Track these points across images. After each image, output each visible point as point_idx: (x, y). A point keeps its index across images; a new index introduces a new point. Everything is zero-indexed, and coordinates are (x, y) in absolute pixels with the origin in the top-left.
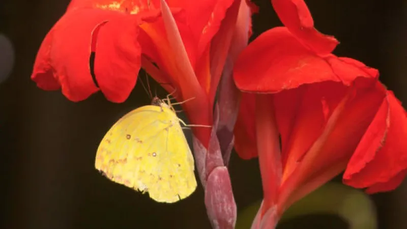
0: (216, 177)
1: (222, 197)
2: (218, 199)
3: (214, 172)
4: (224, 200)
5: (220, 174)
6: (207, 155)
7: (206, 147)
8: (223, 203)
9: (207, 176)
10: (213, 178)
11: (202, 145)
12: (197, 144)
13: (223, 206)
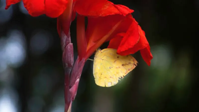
0: (69, 47)
1: (70, 55)
2: (69, 56)
3: (68, 45)
4: (71, 56)
5: (70, 46)
6: (66, 38)
7: (67, 35)
8: (70, 57)
9: (65, 47)
10: (68, 47)
11: (65, 35)
12: (63, 34)
13: (70, 58)
